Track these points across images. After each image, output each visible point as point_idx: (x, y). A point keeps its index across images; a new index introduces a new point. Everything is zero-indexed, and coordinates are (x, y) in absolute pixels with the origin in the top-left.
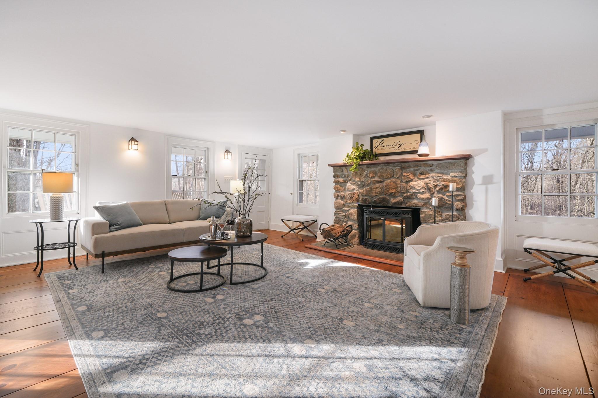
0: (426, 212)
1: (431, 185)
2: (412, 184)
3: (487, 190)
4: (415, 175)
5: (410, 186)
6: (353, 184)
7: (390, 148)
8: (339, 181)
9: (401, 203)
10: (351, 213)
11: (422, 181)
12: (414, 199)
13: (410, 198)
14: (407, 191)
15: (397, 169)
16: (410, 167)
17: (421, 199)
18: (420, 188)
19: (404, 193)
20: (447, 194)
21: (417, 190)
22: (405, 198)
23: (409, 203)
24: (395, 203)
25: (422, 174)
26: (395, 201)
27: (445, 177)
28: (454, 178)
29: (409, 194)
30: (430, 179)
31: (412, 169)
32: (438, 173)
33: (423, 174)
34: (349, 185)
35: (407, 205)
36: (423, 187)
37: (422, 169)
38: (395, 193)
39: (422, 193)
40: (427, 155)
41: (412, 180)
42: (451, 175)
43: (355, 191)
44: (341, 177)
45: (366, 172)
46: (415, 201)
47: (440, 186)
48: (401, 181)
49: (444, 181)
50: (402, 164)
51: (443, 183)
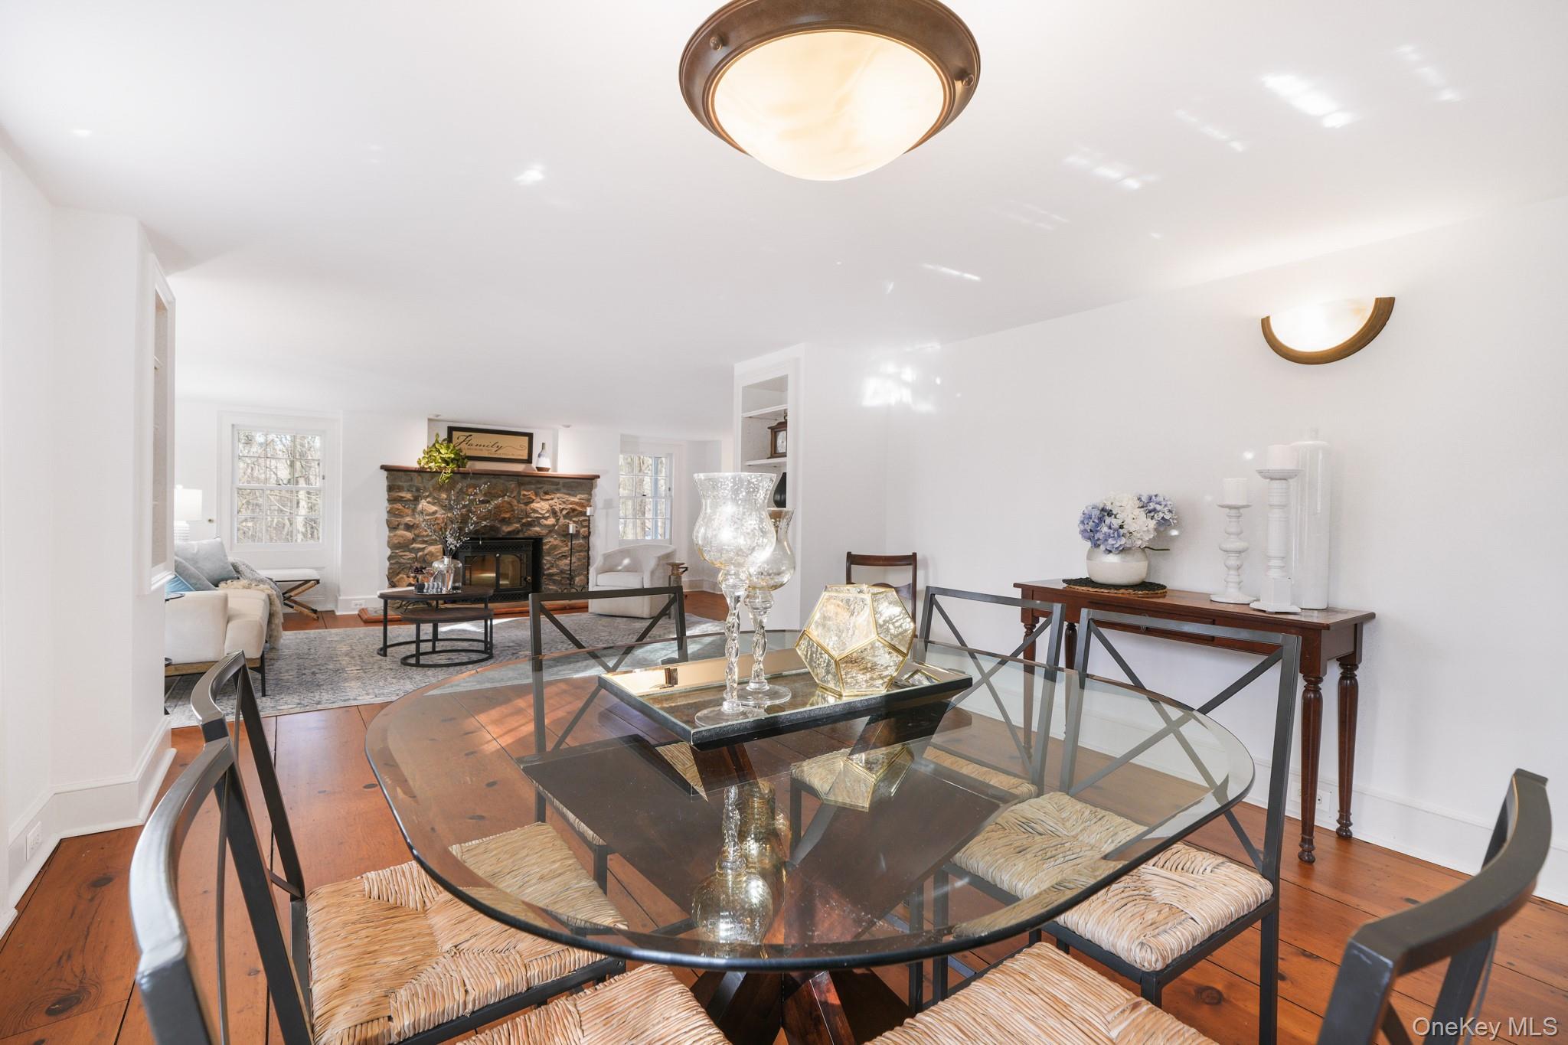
0: (550, 542)
1: (557, 508)
2: (534, 505)
3: (607, 514)
4: (537, 495)
5: (532, 509)
6: (434, 504)
7: (481, 450)
8: (402, 497)
9: (517, 532)
10: (430, 552)
11: (547, 502)
12: (535, 526)
13: (530, 524)
14: (528, 516)
15: (513, 485)
16: (530, 483)
17: (545, 525)
18: (544, 512)
19: (522, 518)
20: (574, 519)
21: (541, 514)
22: (523, 525)
23: (529, 532)
24: (509, 533)
25: (546, 493)
26: (509, 529)
27: (572, 499)
28: (582, 501)
29: (529, 519)
30: (556, 500)
31: (533, 487)
32: (564, 493)
33: (548, 494)
34: (423, 504)
35: (526, 535)
36: (548, 511)
37: (546, 487)
38: (509, 518)
39: (546, 518)
40: (547, 470)
41: (533, 501)
42: (579, 496)
43: (438, 515)
44: (408, 490)
45: (459, 486)
46: (537, 529)
47: (566, 509)
48: (519, 502)
49: (571, 504)
50: (520, 478)
51: (571, 506)
